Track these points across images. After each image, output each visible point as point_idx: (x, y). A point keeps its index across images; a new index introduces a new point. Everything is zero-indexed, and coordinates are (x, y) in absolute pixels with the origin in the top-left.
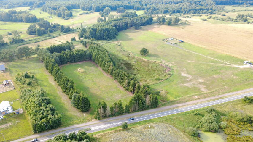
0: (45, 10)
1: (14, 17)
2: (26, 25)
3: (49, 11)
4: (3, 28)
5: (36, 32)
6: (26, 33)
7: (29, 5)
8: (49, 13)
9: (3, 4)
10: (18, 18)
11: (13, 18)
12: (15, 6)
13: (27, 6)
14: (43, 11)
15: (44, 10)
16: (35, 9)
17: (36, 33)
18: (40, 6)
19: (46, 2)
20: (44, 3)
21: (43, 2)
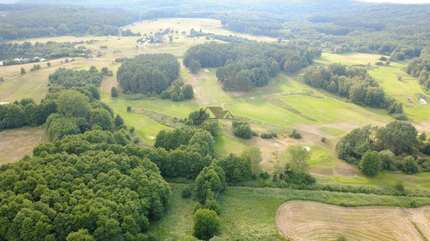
0: (415, 72)
1: (333, 82)
2: (349, 113)
3: (424, 77)
4: (293, 107)
5: (363, 157)
6: (334, 146)
7: (381, 52)
8: (421, 83)
9: (333, 42)
10: (340, 88)
11: (330, 84)
12: (353, 49)
13: (376, 53)
14: (409, 73)
15: (412, 72)
16: (392, 64)
17: (362, 161)
18: (405, 57)
19: (422, 51)
20: (417, 53)
21: (416, 49)
